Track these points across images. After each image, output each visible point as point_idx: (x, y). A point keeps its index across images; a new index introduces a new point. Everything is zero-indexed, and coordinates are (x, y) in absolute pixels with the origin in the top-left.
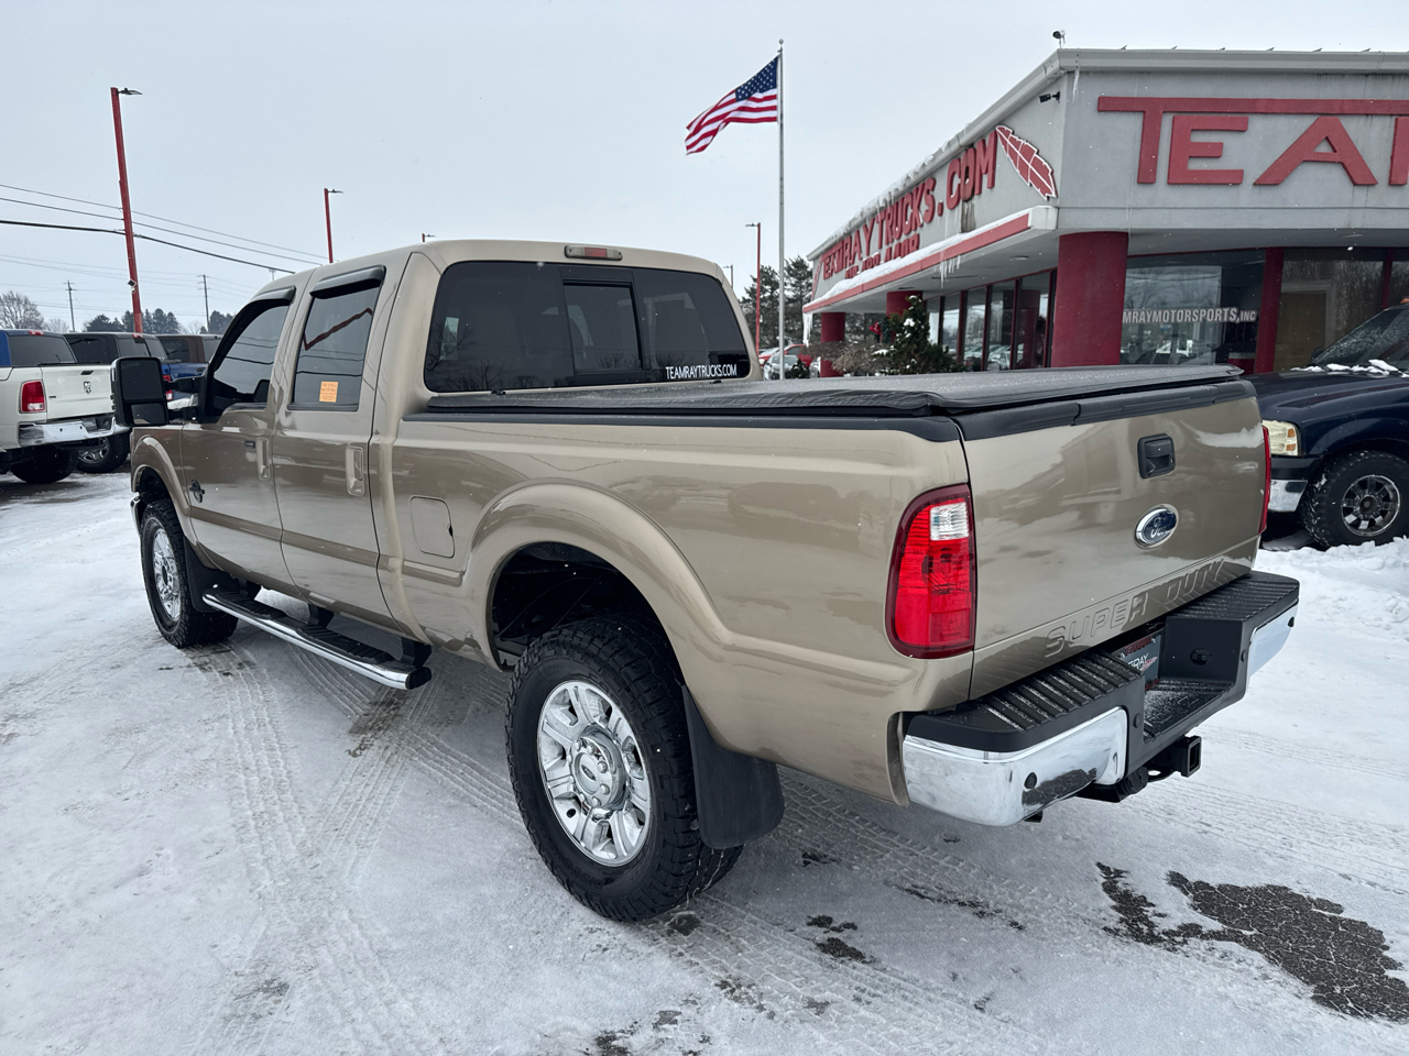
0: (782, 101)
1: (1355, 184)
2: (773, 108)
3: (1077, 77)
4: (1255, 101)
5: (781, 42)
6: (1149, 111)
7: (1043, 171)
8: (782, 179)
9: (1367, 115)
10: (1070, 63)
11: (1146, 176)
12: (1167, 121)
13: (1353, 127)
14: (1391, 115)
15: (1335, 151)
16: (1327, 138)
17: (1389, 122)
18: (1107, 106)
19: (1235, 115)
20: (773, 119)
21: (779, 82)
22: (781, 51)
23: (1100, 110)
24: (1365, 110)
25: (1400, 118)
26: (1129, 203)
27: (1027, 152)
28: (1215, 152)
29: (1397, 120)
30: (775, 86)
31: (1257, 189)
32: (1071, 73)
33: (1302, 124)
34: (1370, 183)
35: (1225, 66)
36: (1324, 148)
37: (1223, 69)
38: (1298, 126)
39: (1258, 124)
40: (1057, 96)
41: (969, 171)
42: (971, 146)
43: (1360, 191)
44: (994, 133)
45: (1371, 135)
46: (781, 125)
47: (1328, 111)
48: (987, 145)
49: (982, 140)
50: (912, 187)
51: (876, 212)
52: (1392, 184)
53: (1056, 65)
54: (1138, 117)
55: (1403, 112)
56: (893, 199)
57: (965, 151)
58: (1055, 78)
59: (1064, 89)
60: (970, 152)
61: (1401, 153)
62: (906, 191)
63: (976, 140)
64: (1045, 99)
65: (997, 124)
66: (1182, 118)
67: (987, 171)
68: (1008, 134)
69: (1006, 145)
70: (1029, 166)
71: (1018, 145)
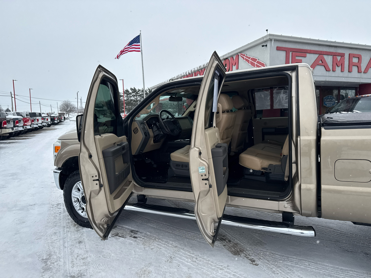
0: (141, 47)
1: (326, 70)
2: (139, 48)
3: (273, 41)
4: (307, 50)
5: (141, 31)
6: (287, 50)
8: (143, 67)
9: (328, 55)
10: (271, 37)
12: (291, 53)
13: (325, 57)
14: (332, 55)
15: (323, 63)
16: (321, 60)
17: (332, 57)
19: (304, 53)
20: (140, 51)
21: (140, 42)
22: (141, 33)
23: (277, 50)
25: (334, 56)
28: (300, 62)
29: (333, 57)
30: (139, 42)
32: (271, 40)
33: (317, 56)
34: (329, 71)
35: (303, 41)
36: (320, 62)
37: (302, 42)
38: (315, 56)
39: (308, 55)
40: (266, 46)
41: (227, 65)
42: (227, 58)
43: (327, 72)
44: (237, 55)
45: (329, 60)
46: (142, 53)
47: (321, 53)
48: (234, 58)
49: (232, 57)
50: (199, 70)
51: (182, 76)
52: (333, 71)
53: (268, 38)
54: (285, 52)
55: (334, 55)
56: (190, 73)
57: (224, 60)
58: (265, 41)
59: (269, 44)
60: (227, 60)
61: (335, 64)
62: (196, 71)
63: (229, 57)
64: (263, 46)
65: (239, 53)
66: (294, 53)
67: (235, 65)
68: (244, 55)
69: (243, 58)
70: (256, 63)
71: (249, 58)
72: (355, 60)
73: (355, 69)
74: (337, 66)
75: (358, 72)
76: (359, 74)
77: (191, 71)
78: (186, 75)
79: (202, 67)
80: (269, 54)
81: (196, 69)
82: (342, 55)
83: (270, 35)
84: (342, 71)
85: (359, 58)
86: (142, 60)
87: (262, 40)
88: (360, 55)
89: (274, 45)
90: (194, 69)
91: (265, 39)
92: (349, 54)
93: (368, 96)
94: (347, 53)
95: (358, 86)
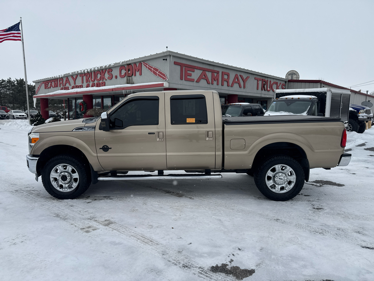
0: (22, 36)
2: (20, 37)
3: (172, 57)
4: (195, 66)
5: (21, 18)
6: (181, 65)
7: (164, 75)
8: (24, 58)
10: (171, 54)
11: (181, 79)
12: (184, 68)
13: (207, 73)
16: (204, 75)
17: (211, 73)
18: (176, 63)
19: (193, 68)
20: (20, 40)
22: (21, 20)
23: (174, 64)
24: (209, 71)
26: (179, 83)
27: (157, 70)
28: (190, 75)
31: (196, 83)
32: (170, 56)
33: (201, 71)
34: (209, 84)
35: (192, 59)
36: (204, 77)
39: (196, 71)
40: (166, 60)
41: (130, 70)
42: (130, 64)
43: (208, 85)
44: (140, 63)
45: (209, 75)
46: (23, 42)
47: (204, 70)
48: (137, 65)
49: (135, 64)
50: (100, 70)
51: (79, 74)
52: (212, 84)
53: (168, 54)
54: (180, 66)
55: (213, 72)
56: (89, 71)
57: (127, 65)
58: (166, 56)
59: (168, 59)
60: (130, 65)
61: (213, 79)
62: (97, 70)
63: (132, 63)
64: (164, 60)
65: (142, 61)
66: (186, 68)
67: (138, 71)
68: (147, 64)
69: (146, 67)
70: (157, 73)
71: (152, 67)
72: (226, 77)
73: (225, 83)
74: (215, 80)
75: (227, 86)
76: (228, 87)
77: (90, 70)
78: (84, 73)
79: (104, 67)
80: (169, 67)
81: (96, 69)
82: (218, 73)
83: (169, 52)
84: (218, 84)
85: (228, 75)
86: (24, 50)
87: (163, 55)
88: (229, 73)
89: (173, 60)
90: (95, 68)
91: (165, 54)
92: (222, 72)
93: (234, 105)
94: (221, 71)
95: (227, 96)
